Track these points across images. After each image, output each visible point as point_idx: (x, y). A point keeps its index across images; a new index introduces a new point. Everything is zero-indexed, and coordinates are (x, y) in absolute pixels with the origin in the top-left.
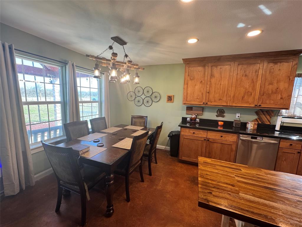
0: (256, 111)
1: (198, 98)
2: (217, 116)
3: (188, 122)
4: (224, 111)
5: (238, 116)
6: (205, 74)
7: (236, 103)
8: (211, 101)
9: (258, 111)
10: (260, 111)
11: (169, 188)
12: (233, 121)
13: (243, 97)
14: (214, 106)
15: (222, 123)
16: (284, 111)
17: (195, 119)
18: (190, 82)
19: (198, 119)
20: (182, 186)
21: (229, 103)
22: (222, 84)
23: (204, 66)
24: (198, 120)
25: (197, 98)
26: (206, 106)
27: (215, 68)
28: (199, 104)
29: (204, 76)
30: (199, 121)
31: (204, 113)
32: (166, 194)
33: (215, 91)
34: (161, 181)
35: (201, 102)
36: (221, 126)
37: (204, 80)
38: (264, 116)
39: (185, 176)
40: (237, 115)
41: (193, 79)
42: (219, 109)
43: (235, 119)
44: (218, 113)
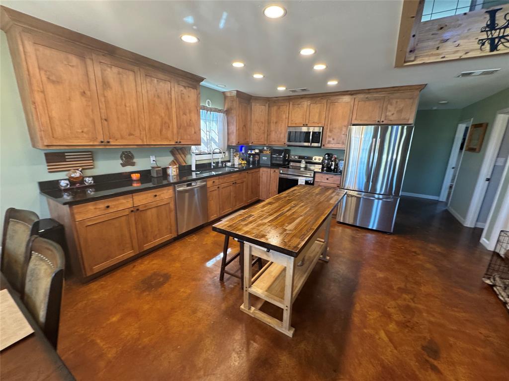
0: (170, 150)
1: (85, 130)
2: (123, 165)
3: (66, 190)
4: (133, 155)
5: (154, 161)
6: (87, 75)
7: (154, 140)
8: (114, 138)
9: (173, 149)
10: (175, 149)
11: (131, 333)
12: (150, 168)
13: (161, 131)
14: (122, 147)
15: (138, 175)
16: (193, 147)
17: (81, 180)
18: (49, 87)
19: (89, 177)
20: (146, 307)
21: (145, 140)
22: (128, 105)
23: (82, 56)
24: (89, 181)
25: (82, 132)
26: (107, 147)
27: (109, 70)
28: (91, 144)
30: (93, 182)
31: (95, 162)
32: (139, 342)
33: (118, 118)
34: (99, 341)
35: (95, 139)
36: (137, 181)
37: (90, 90)
38: (179, 156)
39: (130, 292)
40: (151, 158)
41: (58, 83)
42: (123, 152)
43: (152, 166)
44: (124, 159)
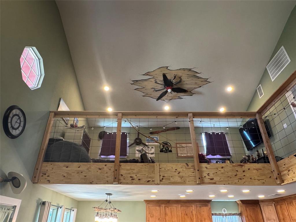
6: (161, 212)
18: (150, 219)
22: (173, 221)
23: (160, 206)
27: (167, 208)
29: (161, 215)
37: (161, 217)
41: (153, 217)
